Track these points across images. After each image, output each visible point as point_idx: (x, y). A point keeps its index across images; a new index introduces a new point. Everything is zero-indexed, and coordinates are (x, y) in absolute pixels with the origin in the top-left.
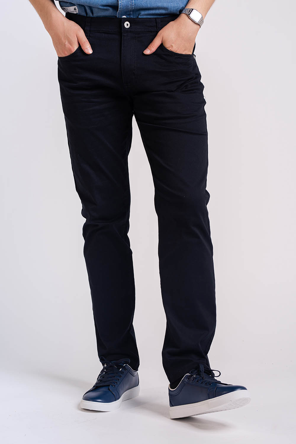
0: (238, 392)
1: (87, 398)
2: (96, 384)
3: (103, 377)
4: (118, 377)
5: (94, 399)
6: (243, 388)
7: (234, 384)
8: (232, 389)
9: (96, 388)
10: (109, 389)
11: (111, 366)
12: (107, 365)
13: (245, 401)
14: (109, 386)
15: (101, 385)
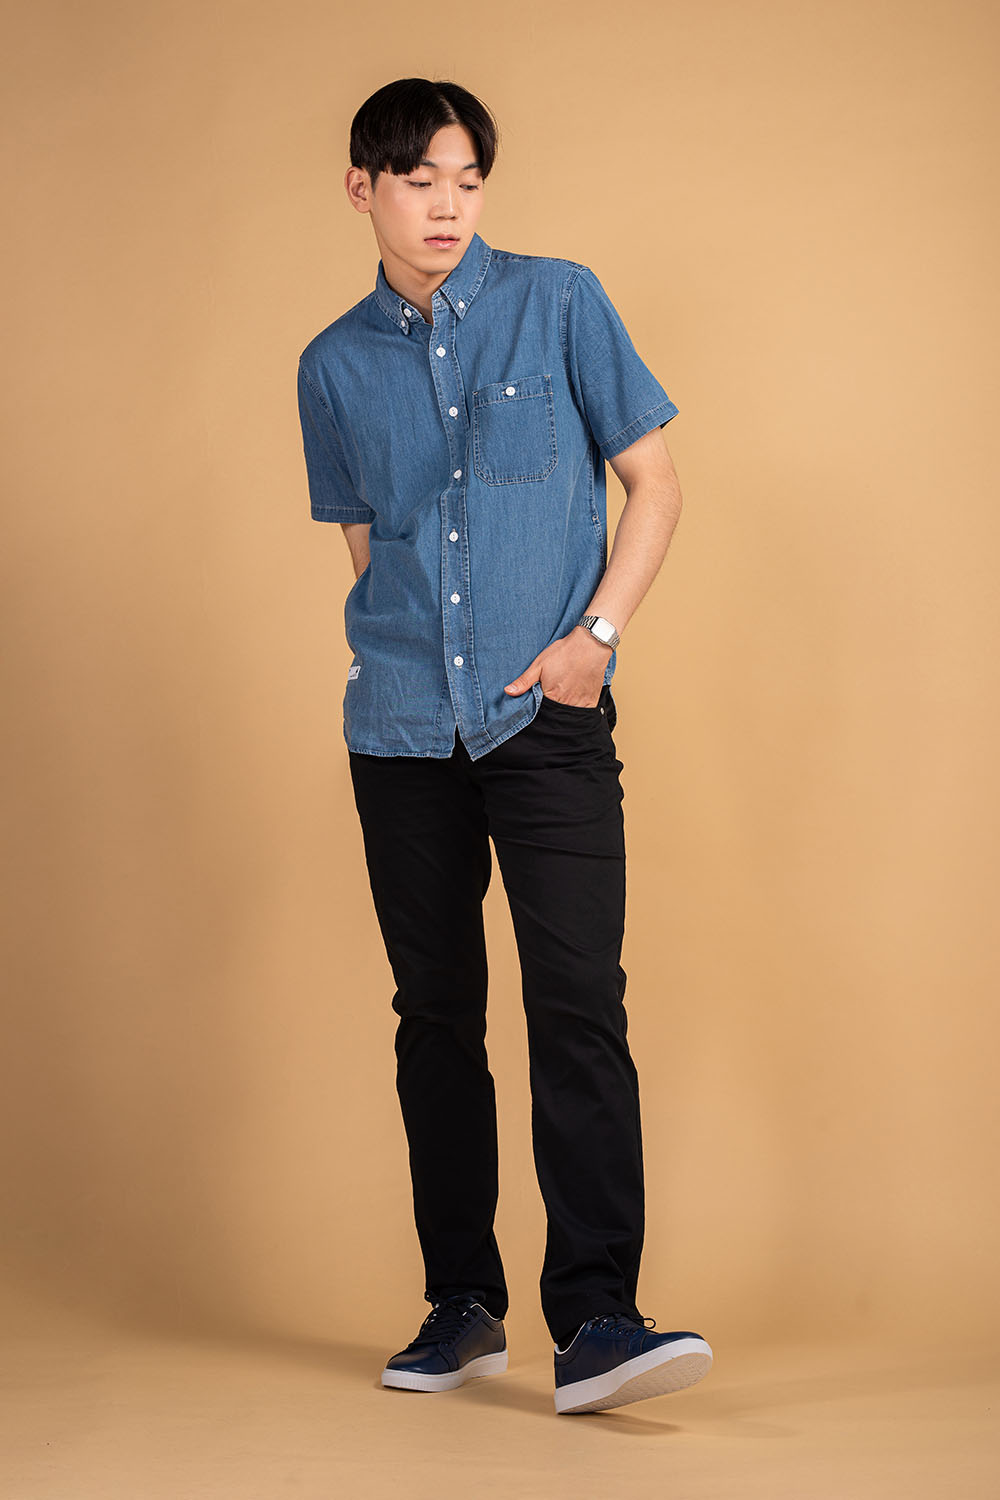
1: (395, 1365)
4: (459, 1330)
9: (413, 1348)
10: (438, 1350)
11: (447, 1308)
12: (440, 1305)
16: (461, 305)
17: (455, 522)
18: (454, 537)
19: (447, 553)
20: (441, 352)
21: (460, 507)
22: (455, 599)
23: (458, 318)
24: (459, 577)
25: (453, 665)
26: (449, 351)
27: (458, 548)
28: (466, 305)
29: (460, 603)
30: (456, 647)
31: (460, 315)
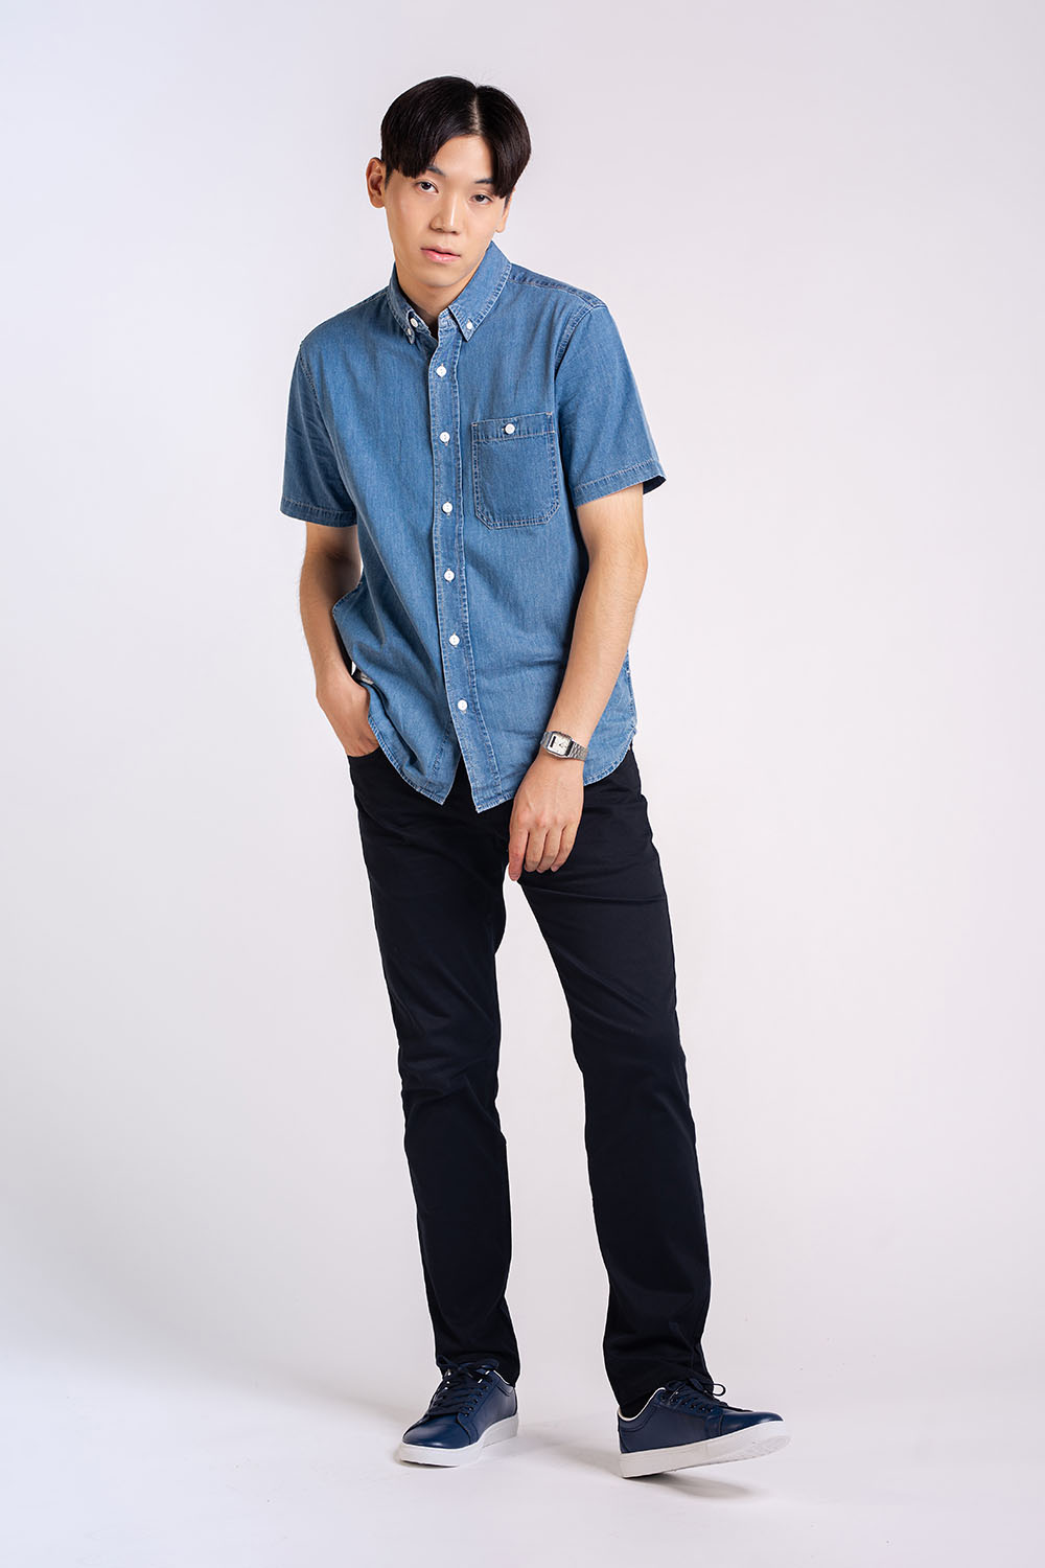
0: (765, 1425)
1: (412, 1439)
2: (430, 1411)
3: (444, 1397)
4: (475, 1397)
5: (426, 1442)
6: (775, 1418)
7: (756, 1410)
8: (751, 1419)
9: (430, 1419)
10: (457, 1421)
11: (461, 1375)
12: (452, 1373)
13: (780, 1442)
14: (457, 1414)
15: (440, 1412)
16: (470, 326)
17: (451, 559)
18: (449, 576)
19: (441, 592)
20: (442, 371)
21: (456, 545)
22: (455, 640)
23: (464, 339)
24: (456, 618)
25: (458, 710)
26: (450, 371)
27: (454, 588)
28: (474, 326)
29: (460, 645)
30: (459, 691)
31: (466, 336)
